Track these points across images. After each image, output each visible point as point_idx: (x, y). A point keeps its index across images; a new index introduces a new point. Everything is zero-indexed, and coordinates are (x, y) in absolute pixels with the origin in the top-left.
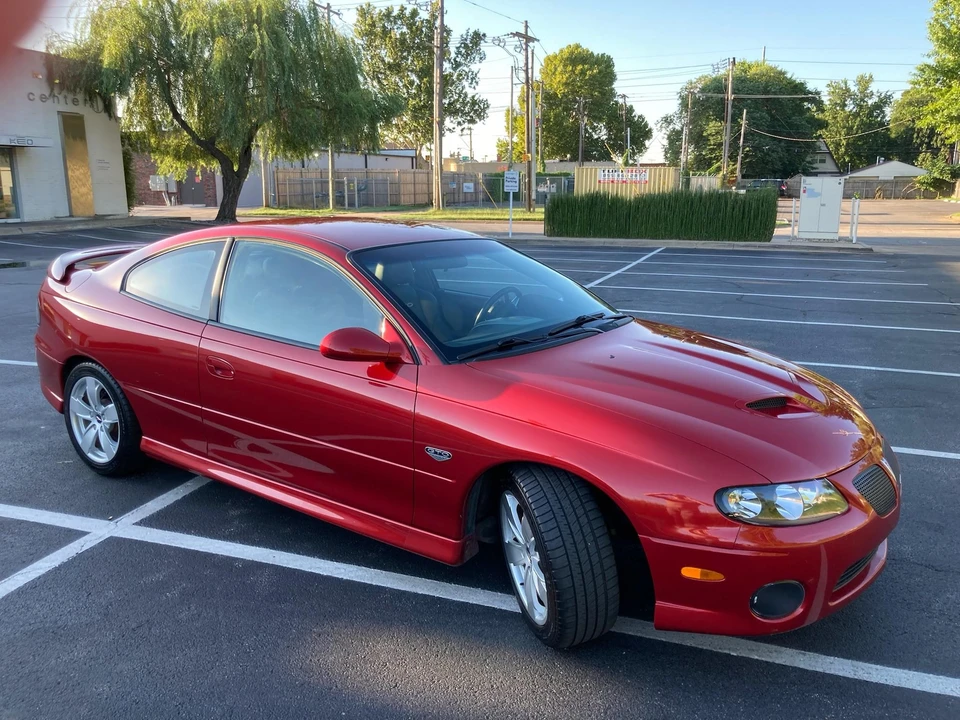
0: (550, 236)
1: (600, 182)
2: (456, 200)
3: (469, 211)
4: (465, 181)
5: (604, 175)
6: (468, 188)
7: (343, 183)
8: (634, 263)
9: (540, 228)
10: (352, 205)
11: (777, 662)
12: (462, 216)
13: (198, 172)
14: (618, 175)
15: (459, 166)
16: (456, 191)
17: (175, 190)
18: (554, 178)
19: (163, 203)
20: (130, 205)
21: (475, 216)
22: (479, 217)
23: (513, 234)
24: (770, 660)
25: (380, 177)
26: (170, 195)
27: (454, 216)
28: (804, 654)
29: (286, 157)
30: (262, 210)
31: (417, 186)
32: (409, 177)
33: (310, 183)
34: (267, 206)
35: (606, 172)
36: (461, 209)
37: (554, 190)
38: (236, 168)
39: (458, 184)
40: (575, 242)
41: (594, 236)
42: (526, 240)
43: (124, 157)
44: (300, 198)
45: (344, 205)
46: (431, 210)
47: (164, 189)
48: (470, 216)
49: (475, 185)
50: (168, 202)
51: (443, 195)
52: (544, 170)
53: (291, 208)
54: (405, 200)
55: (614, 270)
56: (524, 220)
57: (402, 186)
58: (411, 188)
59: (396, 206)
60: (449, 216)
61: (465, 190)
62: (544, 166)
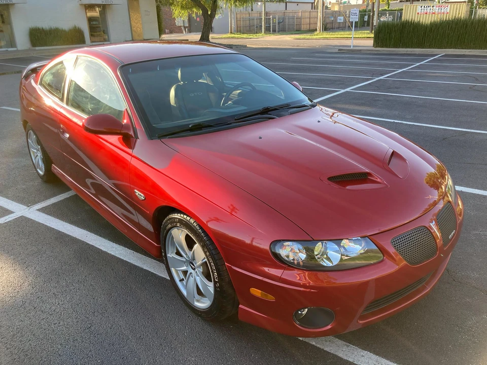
0: (376, 47)
1: (418, 13)
2: (334, 27)
3: (337, 33)
4: (339, 15)
5: (421, 10)
6: (340, 20)
7: (270, 19)
8: (418, 64)
9: (371, 43)
10: (274, 31)
11: (326, 349)
12: (332, 36)
13: (194, 15)
14: (430, 9)
15: (340, 8)
16: (334, 22)
17: (187, 25)
18: (392, 12)
19: (182, 33)
20: (160, 34)
21: (339, 36)
22: (341, 36)
23: (353, 46)
24: (322, 347)
25: (291, 15)
26: (185, 28)
27: (327, 36)
28: (348, 346)
29: (236, 5)
30: (229, 35)
31: (311, 19)
32: (307, 15)
33: (253, 19)
34: (231, 33)
35: (423, 7)
36: (332, 32)
37: (390, 19)
38: (209, 13)
39: (335, 17)
40: (389, 51)
41: (402, 48)
42: (360, 50)
43: (157, 9)
44: (248, 28)
45: (270, 31)
46: (316, 33)
47: (182, 25)
48: (336, 36)
49: (344, 17)
50: (184, 32)
51: (323, 24)
52: (388, 8)
53: (243, 33)
54: (304, 27)
55: (401, 68)
56: (367, 38)
57: (302, 20)
58: (308, 20)
59: (299, 31)
60: (324, 36)
61: (338, 21)
62: (389, 5)
